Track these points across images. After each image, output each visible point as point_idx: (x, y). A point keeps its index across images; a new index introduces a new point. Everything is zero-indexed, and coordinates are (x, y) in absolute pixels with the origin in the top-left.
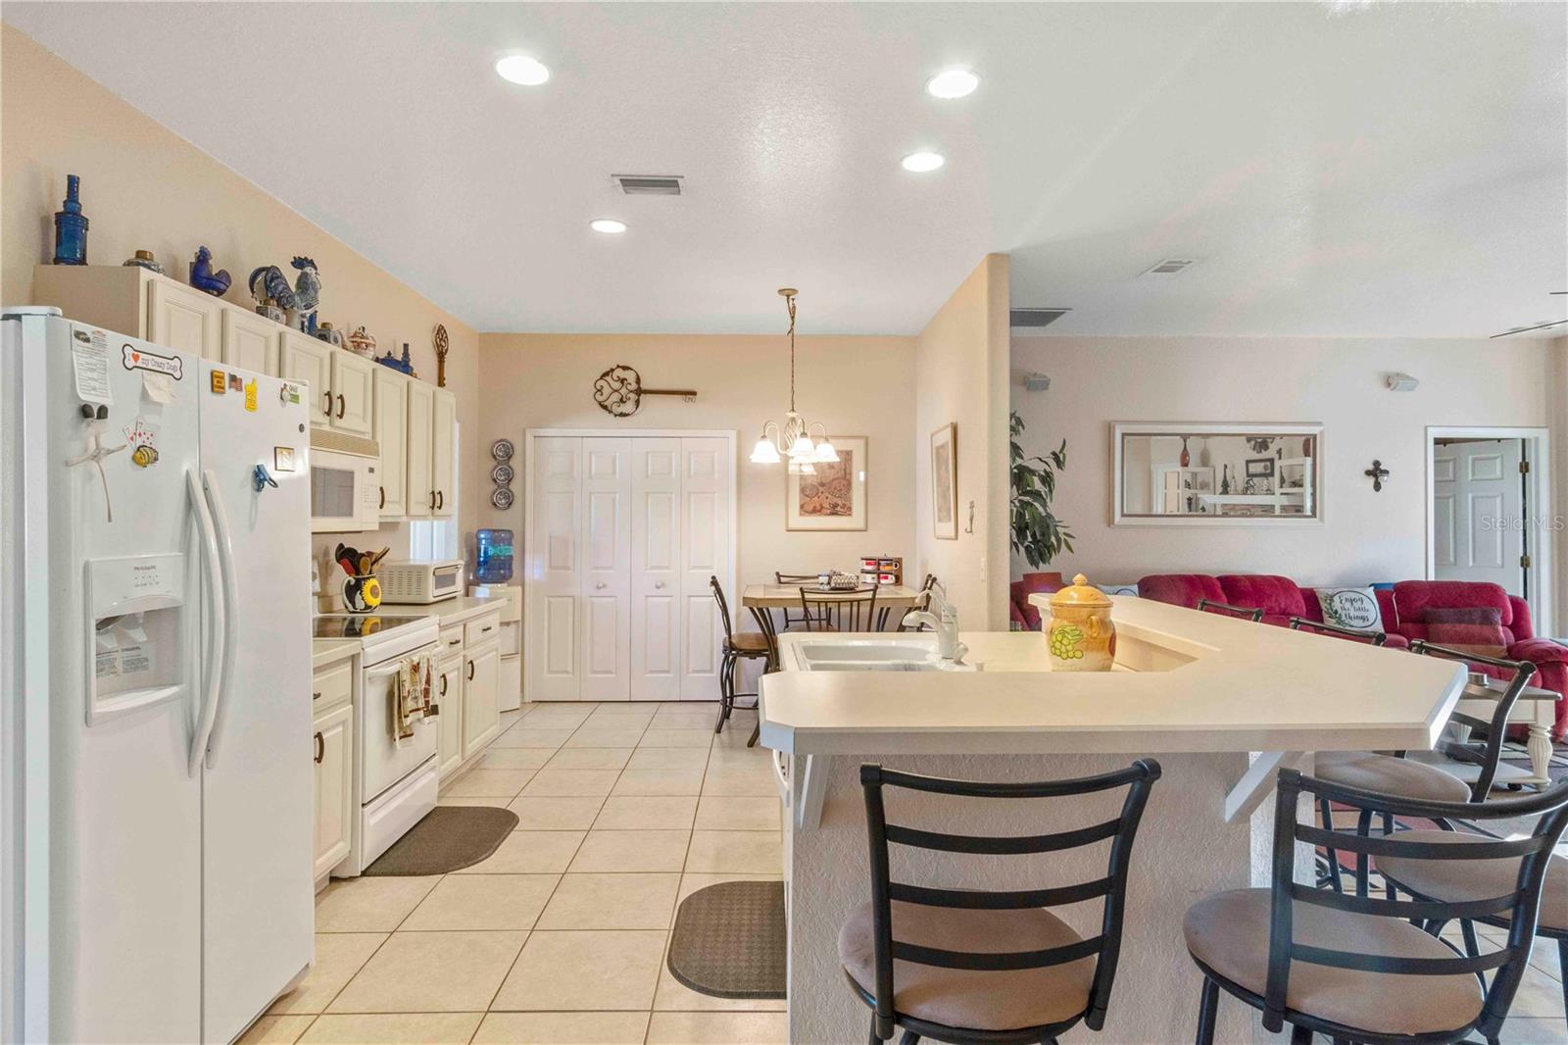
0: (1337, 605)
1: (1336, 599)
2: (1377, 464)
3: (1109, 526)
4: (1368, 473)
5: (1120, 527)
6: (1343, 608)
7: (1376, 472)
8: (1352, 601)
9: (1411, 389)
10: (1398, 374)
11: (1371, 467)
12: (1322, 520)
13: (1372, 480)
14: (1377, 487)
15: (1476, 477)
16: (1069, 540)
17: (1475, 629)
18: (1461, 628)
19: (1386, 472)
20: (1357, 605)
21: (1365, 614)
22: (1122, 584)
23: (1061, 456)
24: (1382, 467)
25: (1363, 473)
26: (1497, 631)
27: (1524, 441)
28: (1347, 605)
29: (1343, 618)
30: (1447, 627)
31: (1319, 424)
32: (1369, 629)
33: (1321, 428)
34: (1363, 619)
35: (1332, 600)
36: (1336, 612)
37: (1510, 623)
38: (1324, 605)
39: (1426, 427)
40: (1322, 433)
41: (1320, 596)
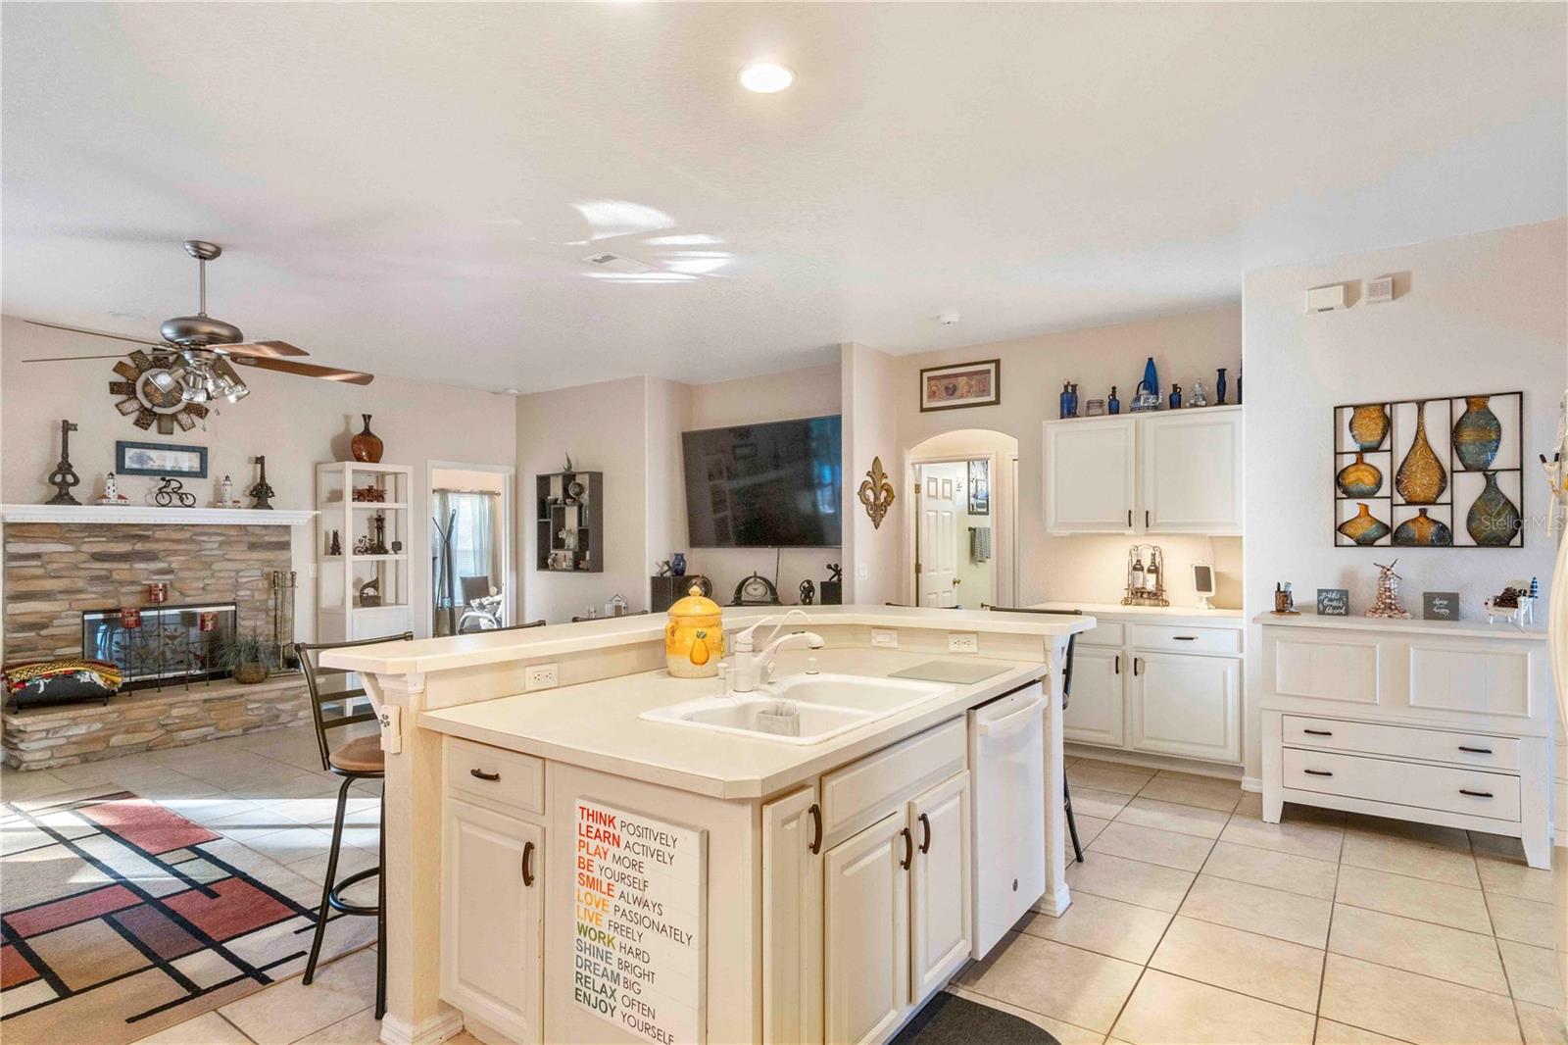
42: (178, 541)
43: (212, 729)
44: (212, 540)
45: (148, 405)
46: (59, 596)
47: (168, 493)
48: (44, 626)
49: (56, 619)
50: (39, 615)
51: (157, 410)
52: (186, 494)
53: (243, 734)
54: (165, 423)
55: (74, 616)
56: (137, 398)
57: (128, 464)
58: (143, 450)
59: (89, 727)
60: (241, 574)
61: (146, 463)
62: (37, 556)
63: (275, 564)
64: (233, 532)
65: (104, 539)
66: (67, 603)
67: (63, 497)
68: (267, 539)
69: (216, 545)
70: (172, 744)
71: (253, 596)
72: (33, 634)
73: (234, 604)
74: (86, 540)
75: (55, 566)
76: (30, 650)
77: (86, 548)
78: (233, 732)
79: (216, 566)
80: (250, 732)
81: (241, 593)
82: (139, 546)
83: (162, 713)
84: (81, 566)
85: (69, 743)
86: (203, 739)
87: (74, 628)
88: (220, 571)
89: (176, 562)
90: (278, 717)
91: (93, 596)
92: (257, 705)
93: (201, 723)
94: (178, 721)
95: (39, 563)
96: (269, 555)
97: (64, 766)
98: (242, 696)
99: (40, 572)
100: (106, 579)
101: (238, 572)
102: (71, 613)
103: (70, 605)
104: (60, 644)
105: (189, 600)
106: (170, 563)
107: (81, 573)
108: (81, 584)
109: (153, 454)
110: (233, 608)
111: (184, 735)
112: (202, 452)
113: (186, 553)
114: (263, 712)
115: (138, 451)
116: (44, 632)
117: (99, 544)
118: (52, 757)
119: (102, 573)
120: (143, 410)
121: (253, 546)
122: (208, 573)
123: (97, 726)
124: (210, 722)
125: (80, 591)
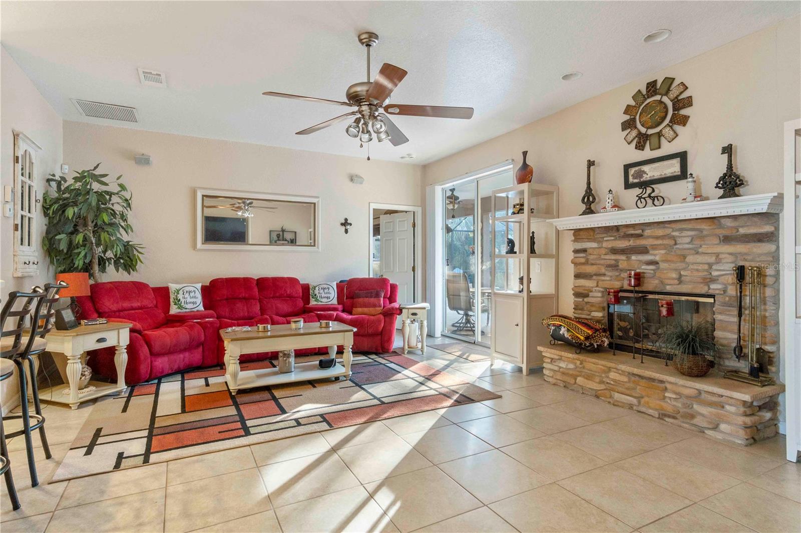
0: (317, 292)
1: (317, 288)
2: (346, 220)
3: (194, 249)
4: (342, 224)
5: (200, 250)
6: (319, 293)
7: (345, 223)
8: (324, 289)
9: (361, 183)
10: (356, 176)
11: (343, 221)
12: (318, 248)
13: (343, 228)
14: (346, 231)
15: (400, 230)
16: (140, 255)
17: (372, 300)
18: (366, 300)
19: (351, 224)
20: (326, 291)
21: (329, 295)
22: (187, 283)
23: (130, 201)
24: (349, 222)
25: (339, 224)
26: (380, 300)
27: (414, 212)
28: (322, 291)
29: (318, 298)
30: (361, 300)
31: (317, 197)
32: (330, 303)
33: (318, 200)
34: (328, 298)
35: (315, 289)
36: (316, 295)
37: (388, 296)
38: (311, 291)
39: (369, 203)
40: (318, 202)
41: (311, 287)
42: (657, 238)
43: (634, 401)
44: (683, 234)
45: (643, 130)
46: (594, 277)
47: (644, 198)
48: (587, 296)
49: (592, 291)
50: (583, 288)
51: (650, 132)
52: (657, 197)
53: (659, 418)
54: (654, 140)
55: (599, 291)
56: (636, 127)
57: (631, 180)
58: (639, 167)
59: (567, 365)
60: (714, 267)
61: (641, 176)
62: (584, 251)
63: (749, 258)
64: (704, 226)
65: (613, 238)
66: (596, 282)
67: (589, 211)
68: (742, 231)
69: (688, 240)
70: (608, 400)
71: (725, 291)
72: (581, 300)
73: (713, 296)
74: (605, 239)
75: (591, 257)
76: (580, 310)
77: (605, 245)
78: (651, 412)
79: (690, 259)
80: (667, 419)
81: (713, 286)
82: (632, 243)
83: (604, 372)
84: (603, 257)
85: (559, 371)
86: (631, 407)
87: (599, 299)
88: (693, 264)
89: (657, 255)
90: (692, 417)
91: (608, 278)
92: (674, 396)
93: (628, 392)
94: (612, 383)
95: (584, 255)
96: (740, 248)
97: (554, 384)
98: (662, 382)
99: (583, 260)
100: (614, 266)
101: (710, 265)
102: (597, 289)
103: (598, 283)
104: (594, 309)
105: (669, 288)
106: (655, 255)
107: (602, 262)
108: (603, 271)
109: (645, 168)
110: (711, 300)
111: (617, 396)
112: (683, 157)
113: (665, 247)
114: (680, 405)
115: (637, 168)
116: (586, 300)
117: (610, 242)
118: (552, 377)
119: (613, 262)
120: (640, 135)
121: (727, 239)
122: (683, 265)
123: (571, 366)
124: (634, 394)
125: (604, 275)
